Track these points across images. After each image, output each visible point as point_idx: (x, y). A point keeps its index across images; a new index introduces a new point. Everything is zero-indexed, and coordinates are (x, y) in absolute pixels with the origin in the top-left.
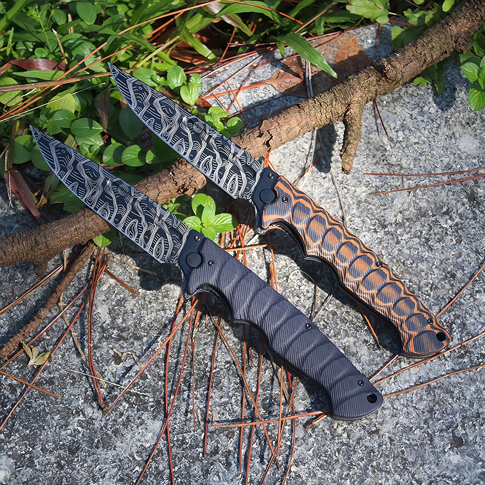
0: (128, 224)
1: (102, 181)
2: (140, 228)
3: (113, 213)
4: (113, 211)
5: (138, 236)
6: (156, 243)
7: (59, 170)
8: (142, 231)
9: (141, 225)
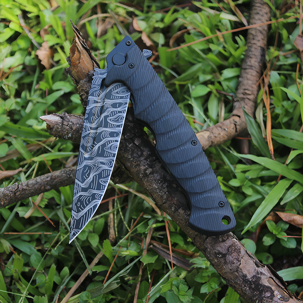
0: (114, 125)
1: (90, 161)
2: (113, 113)
3: (111, 141)
4: (109, 141)
5: (120, 112)
6: (119, 97)
7: (96, 200)
8: (114, 111)
9: (110, 114)
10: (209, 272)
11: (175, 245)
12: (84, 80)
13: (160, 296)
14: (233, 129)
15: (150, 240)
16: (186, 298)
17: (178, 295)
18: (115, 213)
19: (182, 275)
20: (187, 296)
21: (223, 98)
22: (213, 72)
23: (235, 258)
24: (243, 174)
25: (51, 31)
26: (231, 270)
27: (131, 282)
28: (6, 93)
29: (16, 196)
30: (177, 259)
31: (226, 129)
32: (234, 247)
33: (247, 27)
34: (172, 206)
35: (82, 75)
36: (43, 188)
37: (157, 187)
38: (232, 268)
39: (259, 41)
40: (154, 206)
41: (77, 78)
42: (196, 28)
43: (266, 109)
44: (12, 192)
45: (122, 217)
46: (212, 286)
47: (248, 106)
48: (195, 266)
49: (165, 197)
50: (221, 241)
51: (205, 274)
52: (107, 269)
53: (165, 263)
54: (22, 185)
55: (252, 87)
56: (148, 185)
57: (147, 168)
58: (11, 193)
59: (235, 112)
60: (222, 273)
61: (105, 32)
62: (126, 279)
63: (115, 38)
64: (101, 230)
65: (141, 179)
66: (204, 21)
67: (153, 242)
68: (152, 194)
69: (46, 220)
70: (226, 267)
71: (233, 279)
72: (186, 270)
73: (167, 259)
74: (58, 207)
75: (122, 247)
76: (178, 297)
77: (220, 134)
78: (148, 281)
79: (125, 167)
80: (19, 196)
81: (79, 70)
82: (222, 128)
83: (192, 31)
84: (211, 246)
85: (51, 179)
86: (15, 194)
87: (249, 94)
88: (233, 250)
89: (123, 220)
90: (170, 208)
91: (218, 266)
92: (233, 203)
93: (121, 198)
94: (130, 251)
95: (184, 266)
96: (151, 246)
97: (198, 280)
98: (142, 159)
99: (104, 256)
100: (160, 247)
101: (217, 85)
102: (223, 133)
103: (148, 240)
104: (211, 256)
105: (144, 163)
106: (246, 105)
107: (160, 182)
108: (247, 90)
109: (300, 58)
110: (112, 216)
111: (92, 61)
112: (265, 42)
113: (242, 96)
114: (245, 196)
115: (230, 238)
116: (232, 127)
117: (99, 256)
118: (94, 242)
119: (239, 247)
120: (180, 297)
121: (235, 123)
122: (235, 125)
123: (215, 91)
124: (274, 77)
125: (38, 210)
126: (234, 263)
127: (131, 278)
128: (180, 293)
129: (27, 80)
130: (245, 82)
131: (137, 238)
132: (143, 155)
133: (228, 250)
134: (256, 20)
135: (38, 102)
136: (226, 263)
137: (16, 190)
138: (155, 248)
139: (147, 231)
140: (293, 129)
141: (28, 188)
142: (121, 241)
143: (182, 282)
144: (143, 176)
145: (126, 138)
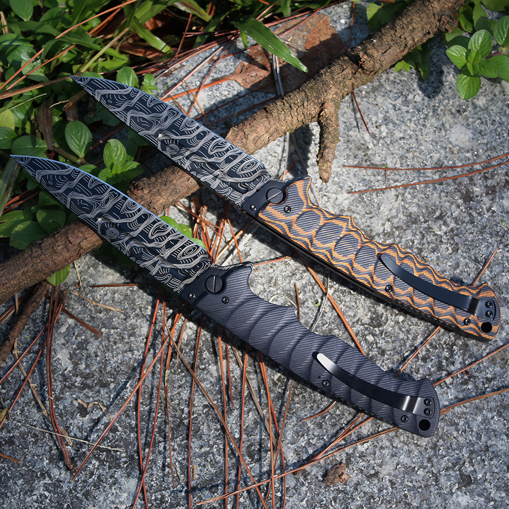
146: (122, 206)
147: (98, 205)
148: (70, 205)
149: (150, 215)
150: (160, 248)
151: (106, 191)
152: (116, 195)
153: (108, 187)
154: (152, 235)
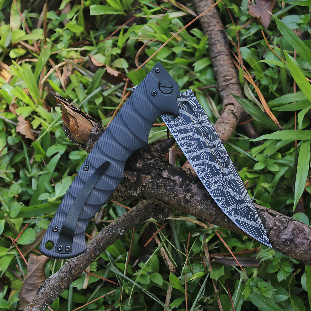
10: (277, 259)
11: (234, 249)
12: (90, 141)
13: (244, 302)
14: (233, 118)
15: (208, 255)
16: (270, 293)
17: (261, 294)
18: (165, 245)
19: (254, 273)
20: (269, 290)
21: (207, 93)
22: (186, 72)
23: (303, 239)
24: (261, 155)
25: (18, 102)
26: (304, 250)
27: (211, 301)
28: (5, 180)
29: (72, 275)
30: (243, 261)
31: (228, 122)
32: (297, 229)
33: (197, 17)
34: (224, 218)
35: (85, 137)
36: (93, 255)
37: (202, 208)
38: (305, 249)
39: (215, 26)
40: (197, 222)
41: (81, 142)
42: (152, 39)
43: (252, 85)
44: (66, 272)
45: (173, 246)
46: (286, 271)
47: (235, 90)
48: (263, 260)
49: (214, 213)
50: (283, 229)
51: (275, 263)
52: (184, 300)
53: (234, 270)
54: (73, 261)
55: (230, 71)
56: (193, 209)
57: (186, 195)
58: (66, 274)
59: (226, 101)
60: (298, 257)
61: (69, 81)
62: (205, 301)
63: (81, 82)
64: (158, 266)
65: (184, 206)
66: (156, 29)
67: (213, 255)
68: (201, 216)
69: (104, 281)
70: (298, 250)
71: (309, 258)
72: (255, 267)
73: (233, 265)
74: (108, 264)
75: (187, 273)
76: (262, 295)
77: (225, 129)
78: (226, 293)
79: (164, 203)
80: (75, 273)
81: (81, 133)
82: (224, 122)
83: (149, 44)
84: (276, 237)
85: (97, 243)
86: (70, 273)
87: (231, 79)
88: (298, 231)
89: (175, 248)
90: (223, 221)
91: (290, 252)
92: (266, 185)
93: (163, 229)
94: (196, 274)
95: (252, 265)
96: (214, 260)
97: (271, 271)
98: (177, 188)
99: (173, 289)
100: (222, 257)
101: (196, 83)
102: (227, 127)
103: (207, 255)
104: (280, 246)
105: (181, 191)
106: (233, 90)
107: (203, 201)
108: (227, 75)
109: (261, 24)
110: (163, 249)
111: (89, 120)
112: (221, 24)
113: (224, 84)
114: (273, 174)
115: (289, 222)
116: (232, 117)
117: (169, 291)
118: (159, 280)
119: (301, 226)
120: (263, 294)
121: (231, 112)
122: (233, 114)
123: (197, 90)
124: (245, 53)
125: (92, 276)
126: (304, 244)
127: (209, 298)
128: (262, 291)
129: (18, 159)
130: (221, 69)
131: (196, 259)
132: (177, 184)
133: (293, 234)
134: (202, 7)
135: (40, 175)
136: (296, 247)
137: (69, 269)
138: (217, 261)
139: (202, 248)
140: (286, 93)
141: (80, 262)
142: (183, 269)
143: (258, 280)
144: (185, 204)
145: (153, 176)
146: (207, 174)
147: (224, 182)
148: (244, 191)
149: (189, 159)
150: (193, 131)
151: (214, 190)
152: (209, 184)
153: (211, 192)
154: (195, 143)
